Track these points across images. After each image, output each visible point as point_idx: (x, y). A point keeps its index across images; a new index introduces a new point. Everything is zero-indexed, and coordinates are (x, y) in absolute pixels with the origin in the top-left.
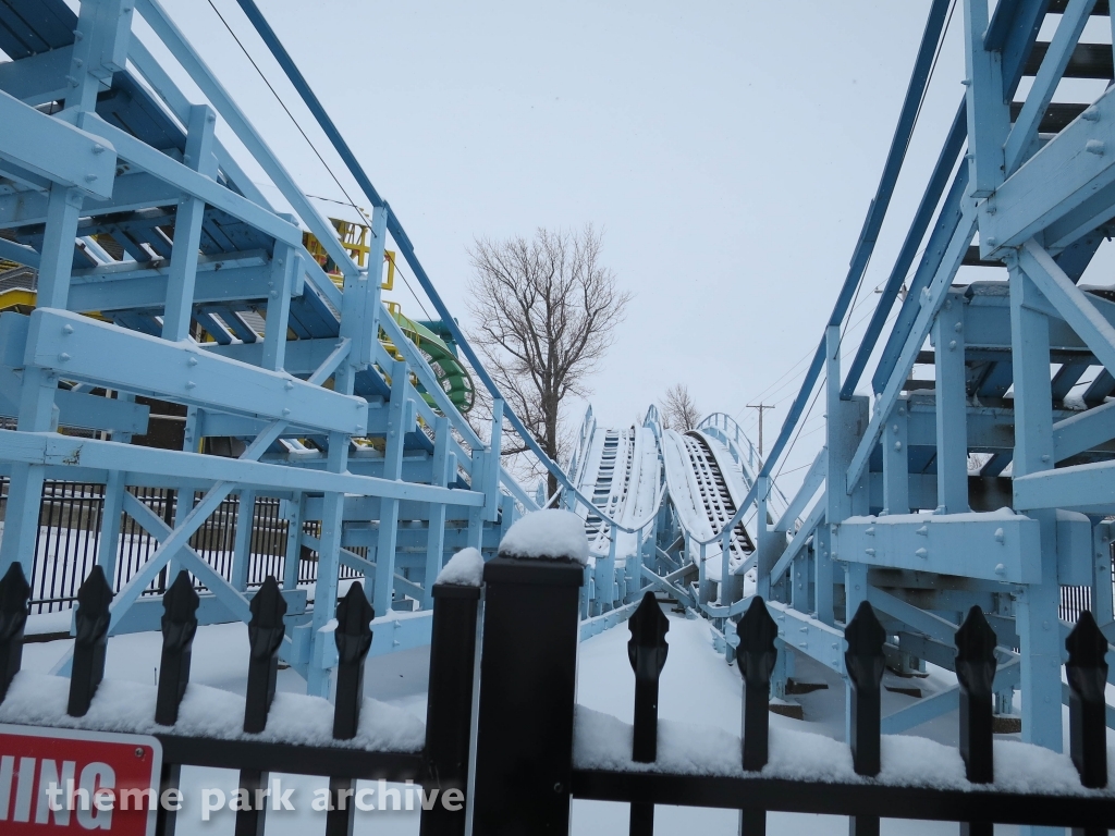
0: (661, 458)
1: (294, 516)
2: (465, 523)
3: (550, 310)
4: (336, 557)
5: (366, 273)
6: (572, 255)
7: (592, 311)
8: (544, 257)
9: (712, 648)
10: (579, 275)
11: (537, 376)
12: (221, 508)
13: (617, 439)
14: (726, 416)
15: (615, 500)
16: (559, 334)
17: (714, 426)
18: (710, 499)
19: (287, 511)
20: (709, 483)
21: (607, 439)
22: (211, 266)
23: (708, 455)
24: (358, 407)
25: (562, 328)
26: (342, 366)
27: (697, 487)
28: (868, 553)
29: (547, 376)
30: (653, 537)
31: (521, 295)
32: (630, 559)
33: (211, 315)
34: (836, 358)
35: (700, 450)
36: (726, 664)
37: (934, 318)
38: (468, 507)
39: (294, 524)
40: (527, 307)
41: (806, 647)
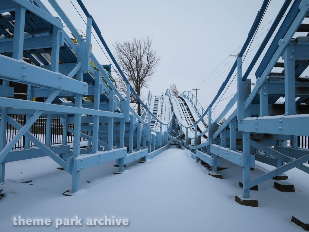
0: (171, 104)
1: (65, 123)
2: (119, 123)
3: (137, 63)
4: (79, 135)
5: (85, 40)
6: (143, 46)
7: (149, 62)
8: (135, 47)
9: (191, 158)
10: (145, 52)
11: (134, 81)
12: (37, 121)
13: (158, 99)
14: (189, 92)
15: (159, 116)
16: (140, 70)
17: (185, 95)
18: (186, 115)
19: (62, 121)
20: (185, 111)
21: (155, 99)
22: (31, 36)
23: (184, 103)
24: (85, 85)
25: (141, 67)
26: (79, 72)
27: (182, 112)
28: (255, 129)
29: (137, 82)
30: (171, 126)
31: (129, 58)
32: (165, 133)
33: (32, 55)
34: (241, 67)
35: (182, 102)
36: (196, 162)
37: (284, 49)
38: (120, 118)
39: (65, 125)
40: (131, 61)
41: (228, 158)
